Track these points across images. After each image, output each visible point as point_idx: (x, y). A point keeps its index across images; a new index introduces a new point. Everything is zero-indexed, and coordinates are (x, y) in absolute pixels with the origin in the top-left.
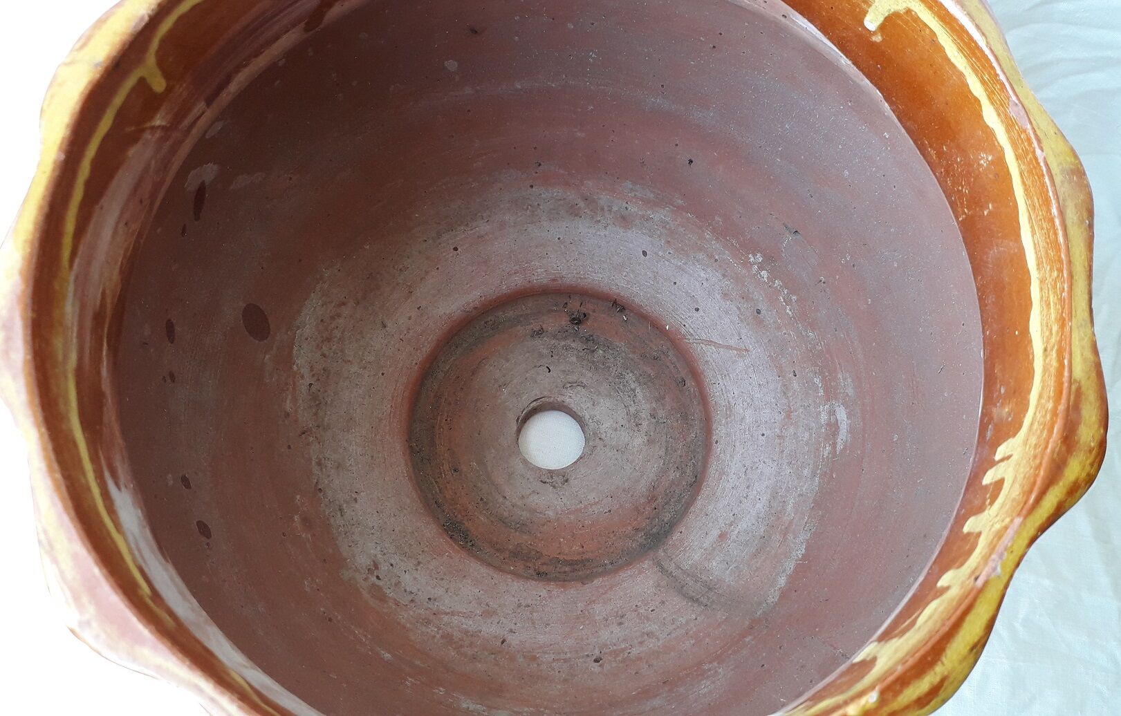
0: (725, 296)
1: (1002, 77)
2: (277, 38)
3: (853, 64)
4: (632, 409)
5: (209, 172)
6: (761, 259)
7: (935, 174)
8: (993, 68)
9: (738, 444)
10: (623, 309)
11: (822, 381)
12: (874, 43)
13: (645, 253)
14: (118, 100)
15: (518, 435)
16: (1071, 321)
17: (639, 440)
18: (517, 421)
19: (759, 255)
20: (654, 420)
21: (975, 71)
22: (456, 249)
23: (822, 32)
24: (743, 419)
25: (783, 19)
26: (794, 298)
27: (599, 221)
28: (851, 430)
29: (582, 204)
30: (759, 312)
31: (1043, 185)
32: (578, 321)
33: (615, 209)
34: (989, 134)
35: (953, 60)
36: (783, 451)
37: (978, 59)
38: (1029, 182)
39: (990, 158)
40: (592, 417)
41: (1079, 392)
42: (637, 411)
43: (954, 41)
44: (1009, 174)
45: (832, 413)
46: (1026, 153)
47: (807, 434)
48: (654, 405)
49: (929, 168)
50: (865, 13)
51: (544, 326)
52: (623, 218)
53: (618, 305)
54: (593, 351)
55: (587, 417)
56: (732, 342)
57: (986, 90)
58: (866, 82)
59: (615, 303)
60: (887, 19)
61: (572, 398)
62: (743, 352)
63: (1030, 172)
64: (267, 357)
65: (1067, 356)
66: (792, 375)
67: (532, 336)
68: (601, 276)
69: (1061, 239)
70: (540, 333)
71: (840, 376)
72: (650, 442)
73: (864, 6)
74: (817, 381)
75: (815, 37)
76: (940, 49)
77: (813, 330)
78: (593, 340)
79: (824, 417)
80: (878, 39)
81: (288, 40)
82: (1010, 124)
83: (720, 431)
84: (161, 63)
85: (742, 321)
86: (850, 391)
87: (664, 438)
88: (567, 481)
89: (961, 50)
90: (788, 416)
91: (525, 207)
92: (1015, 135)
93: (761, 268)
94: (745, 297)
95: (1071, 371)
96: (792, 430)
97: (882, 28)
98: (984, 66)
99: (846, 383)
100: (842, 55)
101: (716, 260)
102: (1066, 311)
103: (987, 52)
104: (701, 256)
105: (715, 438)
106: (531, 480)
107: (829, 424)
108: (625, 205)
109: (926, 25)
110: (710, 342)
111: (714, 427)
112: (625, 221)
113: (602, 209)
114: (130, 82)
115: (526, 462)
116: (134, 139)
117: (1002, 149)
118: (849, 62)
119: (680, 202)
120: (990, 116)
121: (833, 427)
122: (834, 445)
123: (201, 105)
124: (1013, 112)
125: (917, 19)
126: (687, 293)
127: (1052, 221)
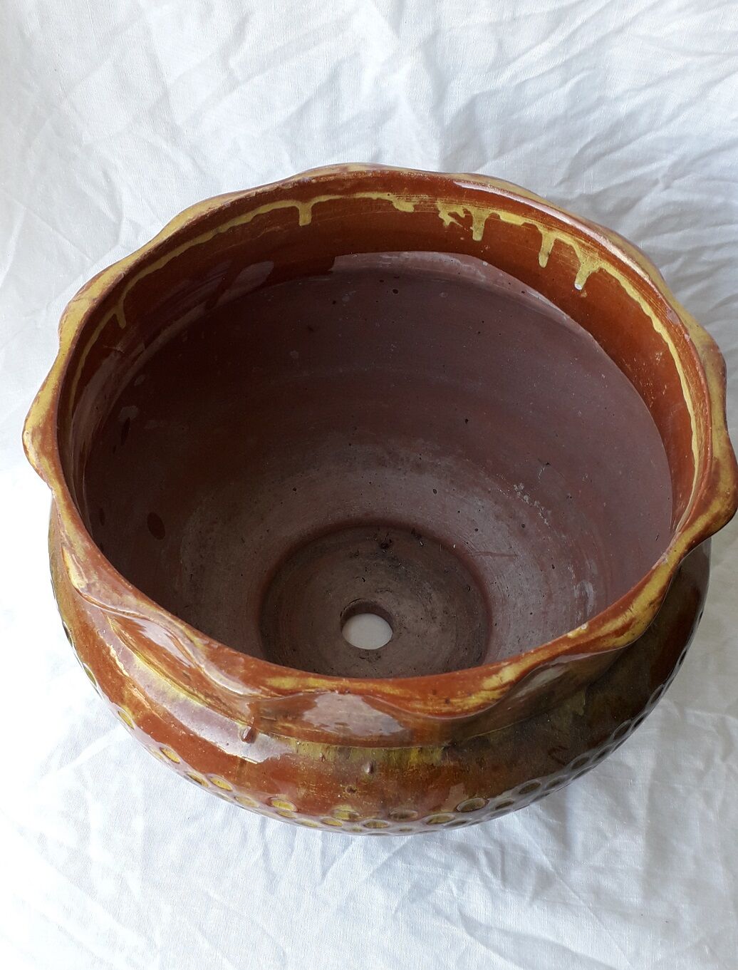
0: (497, 517)
1: (660, 297)
2: (189, 309)
3: (572, 318)
4: (429, 608)
5: (131, 412)
6: (522, 488)
7: (632, 382)
8: (655, 292)
9: (512, 623)
10: (419, 537)
11: (573, 568)
12: (583, 299)
13: (435, 491)
14: (102, 325)
15: (342, 627)
16: (711, 426)
17: (434, 629)
18: (341, 615)
19: (521, 484)
20: (447, 615)
21: (645, 299)
22: (295, 490)
23: (549, 299)
24: (515, 605)
25: (522, 295)
26: (549, 512)
27: (400, 469)
28: (597, 598)
29: (387, 457)
30: (523, 526)
31: (691, 355)
32: (385, 546)
33: (412, 459)
34: (658, 336)
35: (631, 295)
36: (547, 623)
37: (646, 290)
38: (683, 358)
39: (661, 354)
40: (398, 613)
41: (718, 464)
42: (433, 609)
43: (630, 282)
44: (673, 359)
45: (582, 589)
46: (680, 340)
47: (564, 608)
48: (446, 604)
49: (628, 379)
50: (574, 278)
51: (359, 550)
52: (418, 466)
53: (415, 533)
54: (397, 567)
55: (394, 613)
56: (504, 551)
57: (653, 309)
58: (582, 330)
59: (413, 532)
60: (589, 279)
61: (383, 600)
62: (513, 557)
63: (683, 351)
64: (163, 551)
65: (709, 446)
66: (551, 568)
67: (351, 557)
68: (401, 510)
69: (703, 382)
70: (356, 555)
71: (587, 562)
72: (444, 630)
73: (574, 274)
74: (570, 569)
75: (544, 304)
76: (622, 290)
77: (565, 534)
78: (397, 559)
79: (576, 594)
80: (584, 295)
81: (196, 312)
82: (668, 325)
83: (498, 617)
84: (125, 308)
85: (511, 535)
86: (595, 571)
87: (454, 628)
88: (380, 657)
89: (634, 287)
90: (550, 596)
91: (345, 460)
92: (672, 332)
93: (524, 493)
94: (513, 516)
95: (712, 454)
96: (553, 607)
97: (586, 286)
98: (649, 293)
99: (592, 566)
100: (562, 312)
101: (489, 492)
102: (709, 422)
103: (650, 283)
104: (477, 490)
105: (494, 622)
106: (352, 656)
107: (581, 597)
108: (419, 456)
109: (613, 277)
110: (487, 553)
111: (494, 614)
112: (419, 467)
113: (402, 460)
114: (108, 316)
115: (348, 644)
116: (106, 354)
117: (667, 344)
118: (569, 317)
119: (460, 451)
120: (658, 326)
121: (584, 599)
122: (585, 611)
123: (142, 346)
124: (669, 317)
125: (607, 275)
126: (468, 519)
127: (697, 375)
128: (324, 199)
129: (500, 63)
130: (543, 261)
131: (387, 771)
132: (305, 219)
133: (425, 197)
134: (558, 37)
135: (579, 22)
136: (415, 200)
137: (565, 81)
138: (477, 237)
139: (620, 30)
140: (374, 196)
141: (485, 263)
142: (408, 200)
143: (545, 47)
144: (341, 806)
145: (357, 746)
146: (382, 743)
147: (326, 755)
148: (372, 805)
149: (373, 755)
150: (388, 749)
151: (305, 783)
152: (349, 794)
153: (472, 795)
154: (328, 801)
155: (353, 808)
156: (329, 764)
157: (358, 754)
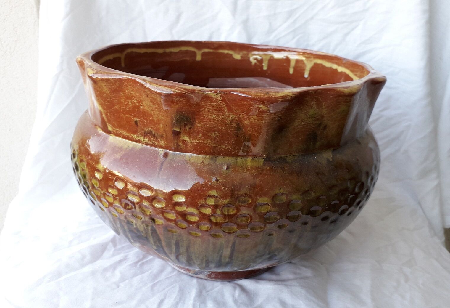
12: (308, 81)
14: (115, 55)
34: (341, 73)
35: (328, 66)
37: (333, 60)
39: (343, 79)
43: (327, 61)
44: (348, 75)
50: (304, 73)
60: (310, 71)
73: (304, 71)
80: (309, 79)
89: (329, 62)
97: (309, 74)
109: (320, 64)
114: (118, 55)
125: (317, 64)
128: (206, 50)
129: (270, 32)
130: (291, 71)
131: (235, 169)
132: (199, 58)
133: (245, 52)
134: (291, 21)
135: (297, 15)
136: (241, 53)
137: (294, 38)
138: (265, 68)
139: (312, 18)
140: (226, 52)
141: (268, 80)
142: (239, 54)
143: (286, 25)
144: (211, 191)
145: (220, 155)
146: (233, 152)
147: (204, 161)
148: (227, 189)
149: (228, 161)
150: (236, 158)
151: (192, 177)
152: (215, 182)
153: (279, 189)
154: (204, 188)
155: (217, 193)
156: (205, 165)
157: (221, 160)
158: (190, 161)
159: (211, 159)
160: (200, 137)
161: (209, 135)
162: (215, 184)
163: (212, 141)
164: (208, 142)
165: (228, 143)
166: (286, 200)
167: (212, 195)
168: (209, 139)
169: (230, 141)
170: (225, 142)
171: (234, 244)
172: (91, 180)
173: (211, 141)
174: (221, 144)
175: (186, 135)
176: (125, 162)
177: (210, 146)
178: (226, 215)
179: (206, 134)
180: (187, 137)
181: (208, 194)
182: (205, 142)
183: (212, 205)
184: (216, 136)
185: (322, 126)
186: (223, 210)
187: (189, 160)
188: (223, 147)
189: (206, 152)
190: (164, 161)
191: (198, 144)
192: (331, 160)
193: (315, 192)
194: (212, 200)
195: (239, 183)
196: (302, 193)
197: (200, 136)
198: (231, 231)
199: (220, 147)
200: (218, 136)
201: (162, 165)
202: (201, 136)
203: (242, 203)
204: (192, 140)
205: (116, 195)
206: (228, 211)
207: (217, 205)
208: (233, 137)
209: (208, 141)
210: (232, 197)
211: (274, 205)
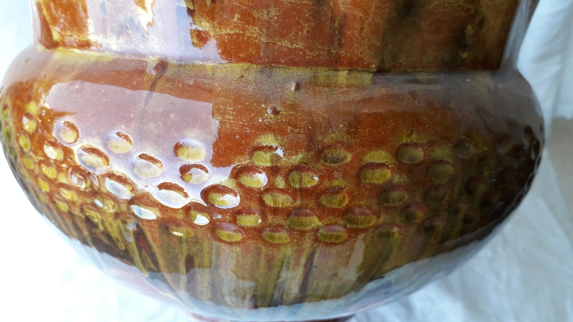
144: (262, 136)
145: (280, 63)
146: (308, 55)
147: (245, 75)
148: (299, 132)
149: (297, 75)
150: (313, 68)
151: (221, 107)
152: (272, 116)
153: (409, 132)
154: (246, 130)
155: (277, 139)
156: (248, 82)
157: (280, 74)
158: (215, 76)
159: (261, 72)
160: (237, 23)
161: (256, 16)
162: (271, 121)
163: (263, 32)
164: (253, 33)
165: (297, 34)
166: (424, 157)
167: (265, 145)
168: (255, 26)
169: (301, 30)
170: (290, 33)
171: (311, 258)
172: (17, 139)
173: (261, 30)
174: (282, 37)
175: (205, 18)
176: (77, 90)
177: (257, 41)
178: (296, 190)
179: (250, 15)
180: (208, 22)
181: (256, 143)
182: (248, 34)
183: (267, 167)
184: (271, 18)
185: (478, 19)
186: (290, 179)
187: (213, 75)
188: (286, 43)
189: (250, 56)
190: (158, 79)
191: (232, 37)
192: (493, 89)
193: (475, 145)
194: (265, 156)
195: (325, 119)
196: (452, 145)
197: (235, 20)
198: (306, 226)
199: (278, 44)
200: (276, 18)
201: (155, 86)
202: (238, 19)
203: (331, 163)
204: (218, 30)
205: (60, 160)
206: (301, 181)
207: (277, 166)
208: (308, 20)
209: (253, 31)
210: (308, 148)
211: (400, 167)
